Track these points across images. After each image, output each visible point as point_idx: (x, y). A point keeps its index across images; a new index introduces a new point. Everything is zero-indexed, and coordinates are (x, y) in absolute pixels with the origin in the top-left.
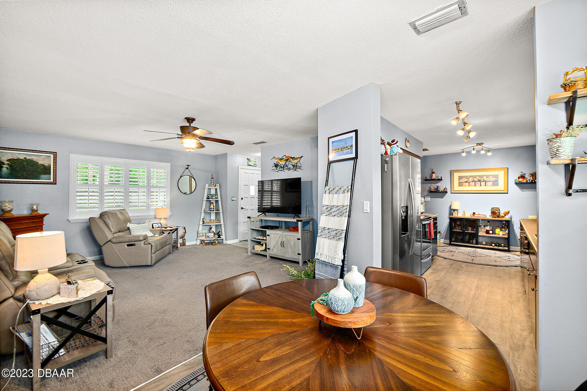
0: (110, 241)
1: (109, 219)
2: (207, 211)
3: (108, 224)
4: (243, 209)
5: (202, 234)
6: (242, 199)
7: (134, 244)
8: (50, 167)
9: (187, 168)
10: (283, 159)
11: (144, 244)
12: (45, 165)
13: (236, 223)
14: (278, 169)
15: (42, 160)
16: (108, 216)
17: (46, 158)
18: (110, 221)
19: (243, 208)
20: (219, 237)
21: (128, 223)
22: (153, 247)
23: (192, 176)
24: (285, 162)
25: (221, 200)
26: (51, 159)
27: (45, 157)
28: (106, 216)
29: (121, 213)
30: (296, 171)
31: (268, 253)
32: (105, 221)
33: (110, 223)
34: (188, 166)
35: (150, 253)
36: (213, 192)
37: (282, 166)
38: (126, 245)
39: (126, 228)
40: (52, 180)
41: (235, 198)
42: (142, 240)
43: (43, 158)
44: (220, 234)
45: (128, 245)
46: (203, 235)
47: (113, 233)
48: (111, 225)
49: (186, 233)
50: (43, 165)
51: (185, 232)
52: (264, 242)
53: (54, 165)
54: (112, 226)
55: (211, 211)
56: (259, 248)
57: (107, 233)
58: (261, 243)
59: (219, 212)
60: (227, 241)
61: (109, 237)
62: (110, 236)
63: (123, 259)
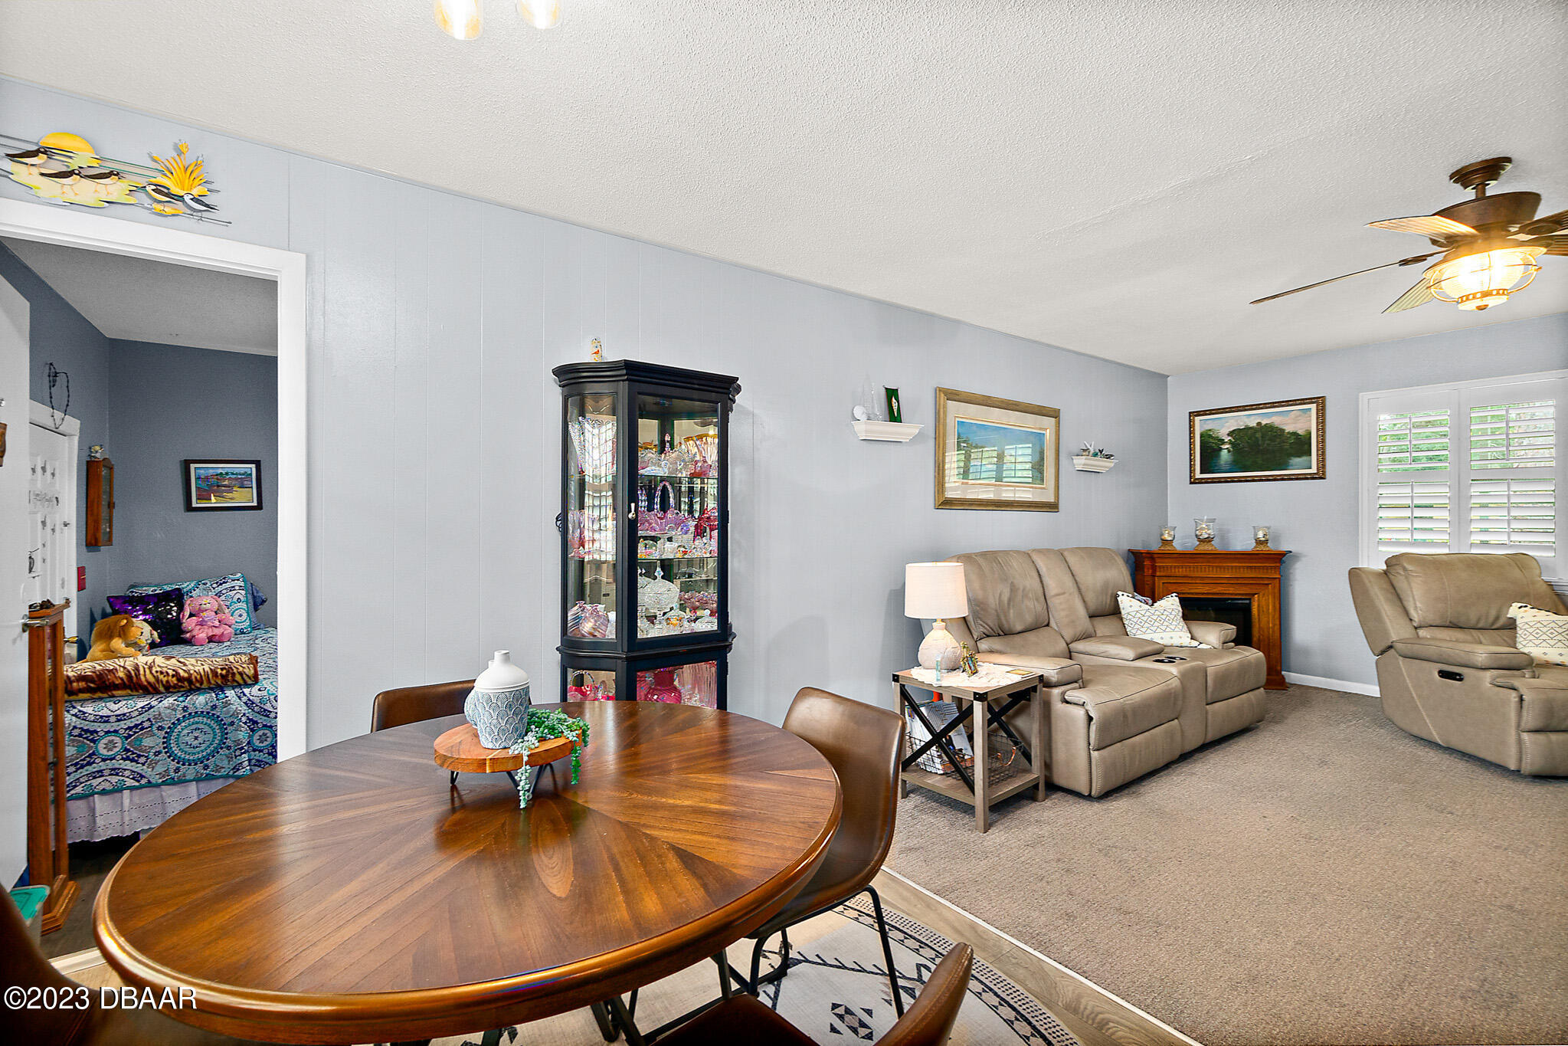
0: (1392, 646)
1: (1408, 579)
3: (1402, 596)
7: (1460, 675)
8: (1310, 437)
11: (1493, 684)
12: (1300, 432)
15: (1292, 422)
16: (1406, 571)
17: (1300, 416)
18: (1409, 584)
22: (1525, 704)
26: (1310, 417)
27: (1299, 413)
28: (1403, 570)
32: (1395, 582)
33: (1409, 593)
38: (1434, 669)
40: (1314, 470)
42: (1480, 665)
43: (1293, 416)
45: (1444, 674)
47: (1415, 624)
48: (1413, 600)
50: (1295, 434)
53: (1318, 430)
54: (1414, 603)
57: (1388, 620)
61: (1393, 635)
63: (1428, 716)
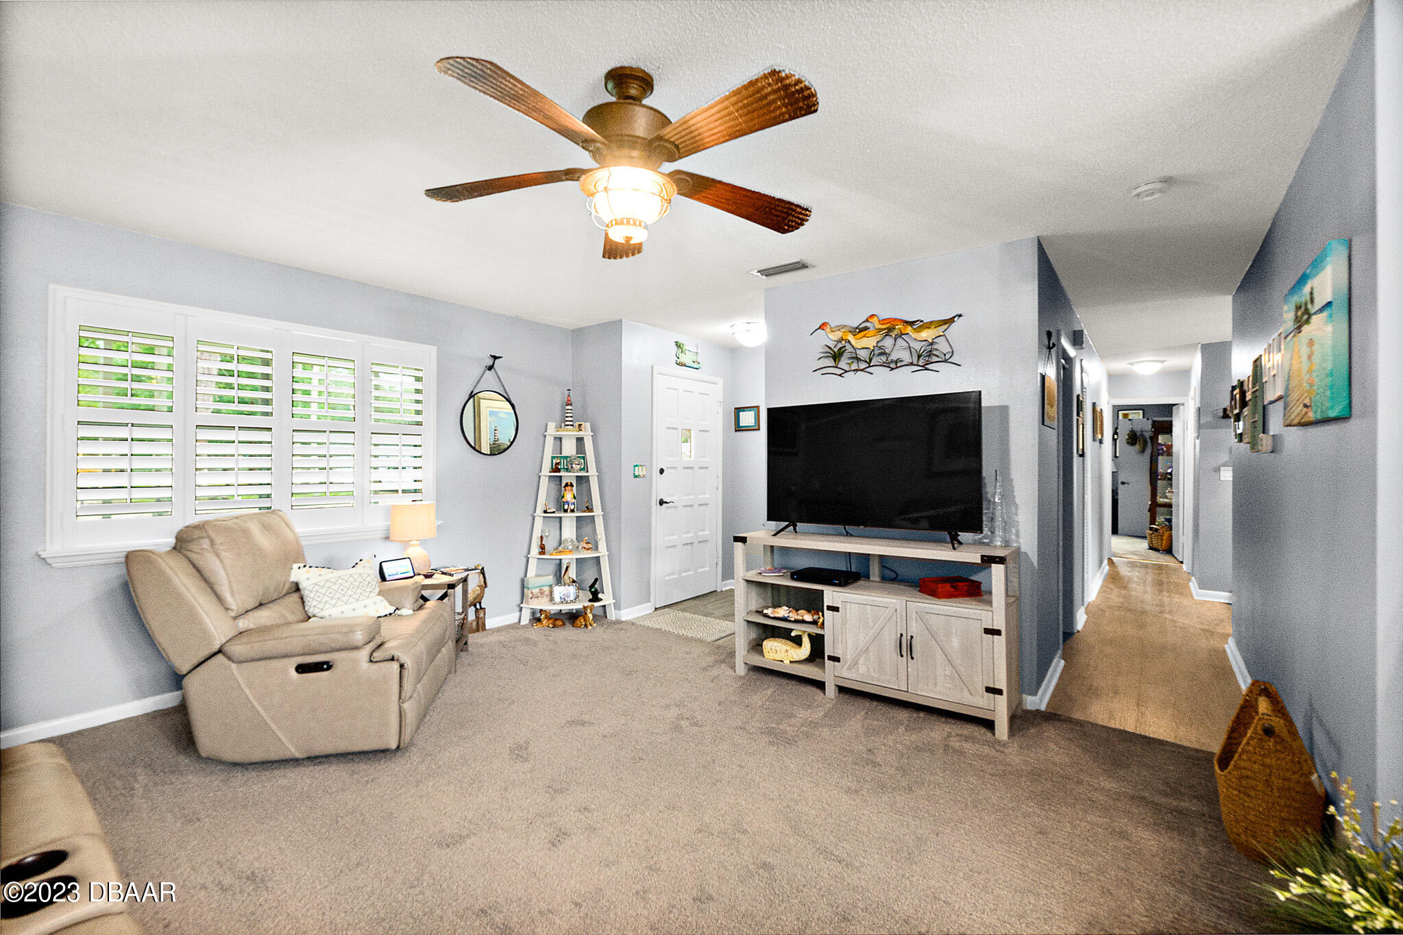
0: (220, 651)
1: (218, 555)
2: (554, 512)
3: (212, 580)
4: (664, 505)
5: (538, 590)
6: (662, 471)
7: (327, 663)
9: (490, 368)
10: (866, 328)
11: (371, 661)
13: (645, 552)
14: (843, 364)
16: (212, 543)
18: (221, 561)
19: (666, 503)
20: (595, 598)
21: (295, 566)
22: (405, 673)
23: (506, 392)
24: (879, 337)
25: (598, 476)
28: (205, 544)
29: (267, 528)
30: (927, 369)
31: (830, 674)
32: (201, 563)
33: (222, 573)
34: (495, 358)
35: (396, 697)
36: (569, 448)
37: (863, 354)
38: (290, 666)
39: (287, 586)
41: (644, 468)
42: (360, 644)
44: (599, 590)
45: (301, 669)
46: (542, 593)
47: (233, 614)
48: (226, 582)
49: (486, 587)
51: (482, 583)
52: (804, 632)
54: (231, 587)
55: (566, 511)
56: (787, 651)
57: (206, 618)
58: (793, 634)
59: (593, 516)
60: (620, 610)
61: (217, 636)
62: (218, 629)
63: (280, 728)
